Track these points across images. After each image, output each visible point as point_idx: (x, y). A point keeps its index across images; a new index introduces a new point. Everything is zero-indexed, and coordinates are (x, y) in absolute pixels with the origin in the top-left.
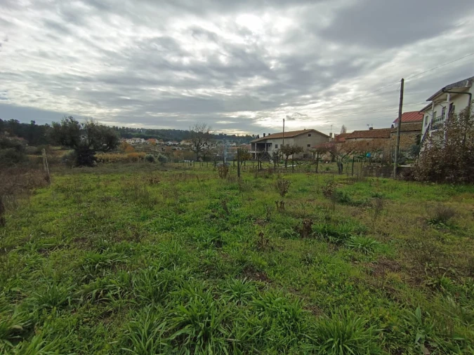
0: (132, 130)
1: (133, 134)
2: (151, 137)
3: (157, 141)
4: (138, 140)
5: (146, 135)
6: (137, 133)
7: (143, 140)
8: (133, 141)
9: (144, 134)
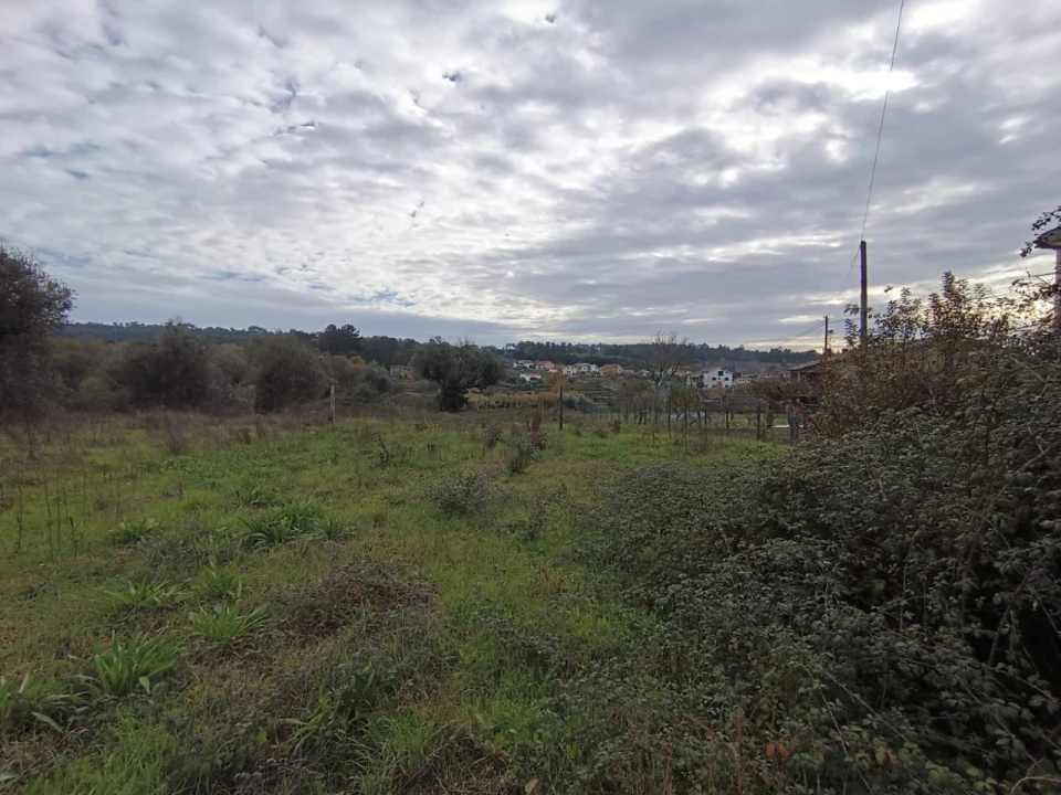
0: (580, 349)
1: (580, 355)
2: (610, 362)
3: (620, 369)
4: (584, 367)
5: (604, 357)
6: (588, 354)
7: (593, 368)
8: (575, 370)
9: (600, 355)
